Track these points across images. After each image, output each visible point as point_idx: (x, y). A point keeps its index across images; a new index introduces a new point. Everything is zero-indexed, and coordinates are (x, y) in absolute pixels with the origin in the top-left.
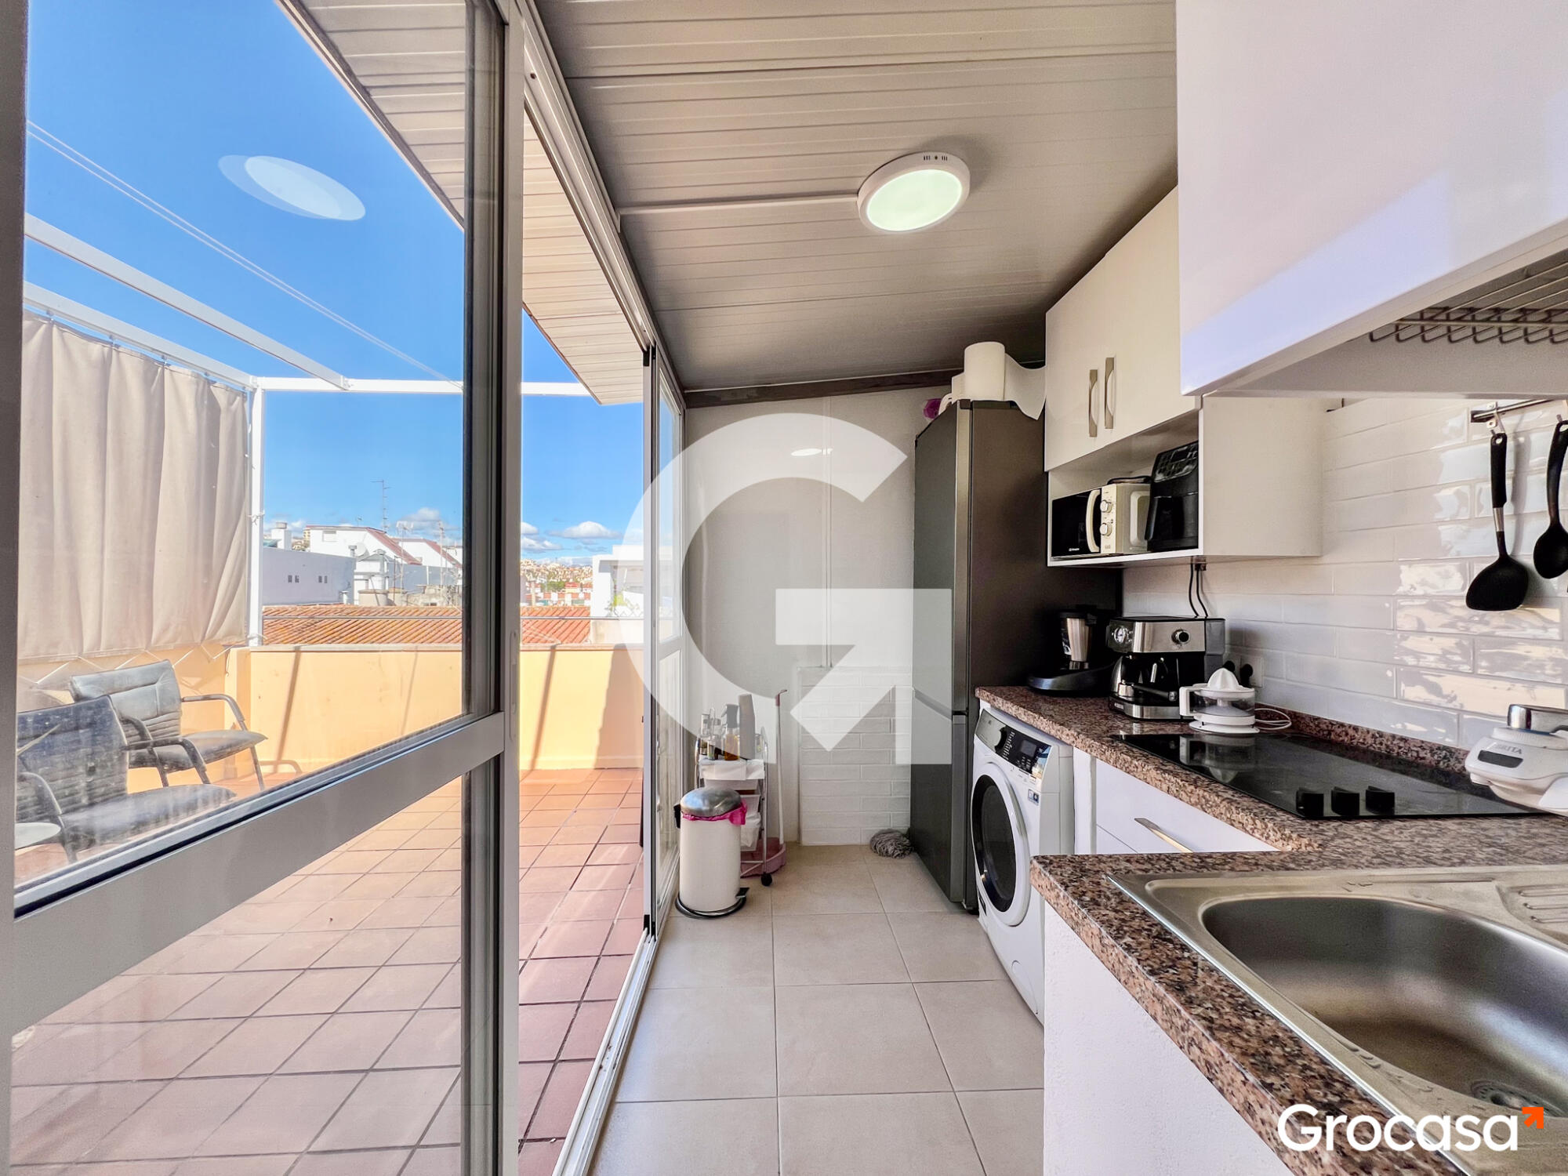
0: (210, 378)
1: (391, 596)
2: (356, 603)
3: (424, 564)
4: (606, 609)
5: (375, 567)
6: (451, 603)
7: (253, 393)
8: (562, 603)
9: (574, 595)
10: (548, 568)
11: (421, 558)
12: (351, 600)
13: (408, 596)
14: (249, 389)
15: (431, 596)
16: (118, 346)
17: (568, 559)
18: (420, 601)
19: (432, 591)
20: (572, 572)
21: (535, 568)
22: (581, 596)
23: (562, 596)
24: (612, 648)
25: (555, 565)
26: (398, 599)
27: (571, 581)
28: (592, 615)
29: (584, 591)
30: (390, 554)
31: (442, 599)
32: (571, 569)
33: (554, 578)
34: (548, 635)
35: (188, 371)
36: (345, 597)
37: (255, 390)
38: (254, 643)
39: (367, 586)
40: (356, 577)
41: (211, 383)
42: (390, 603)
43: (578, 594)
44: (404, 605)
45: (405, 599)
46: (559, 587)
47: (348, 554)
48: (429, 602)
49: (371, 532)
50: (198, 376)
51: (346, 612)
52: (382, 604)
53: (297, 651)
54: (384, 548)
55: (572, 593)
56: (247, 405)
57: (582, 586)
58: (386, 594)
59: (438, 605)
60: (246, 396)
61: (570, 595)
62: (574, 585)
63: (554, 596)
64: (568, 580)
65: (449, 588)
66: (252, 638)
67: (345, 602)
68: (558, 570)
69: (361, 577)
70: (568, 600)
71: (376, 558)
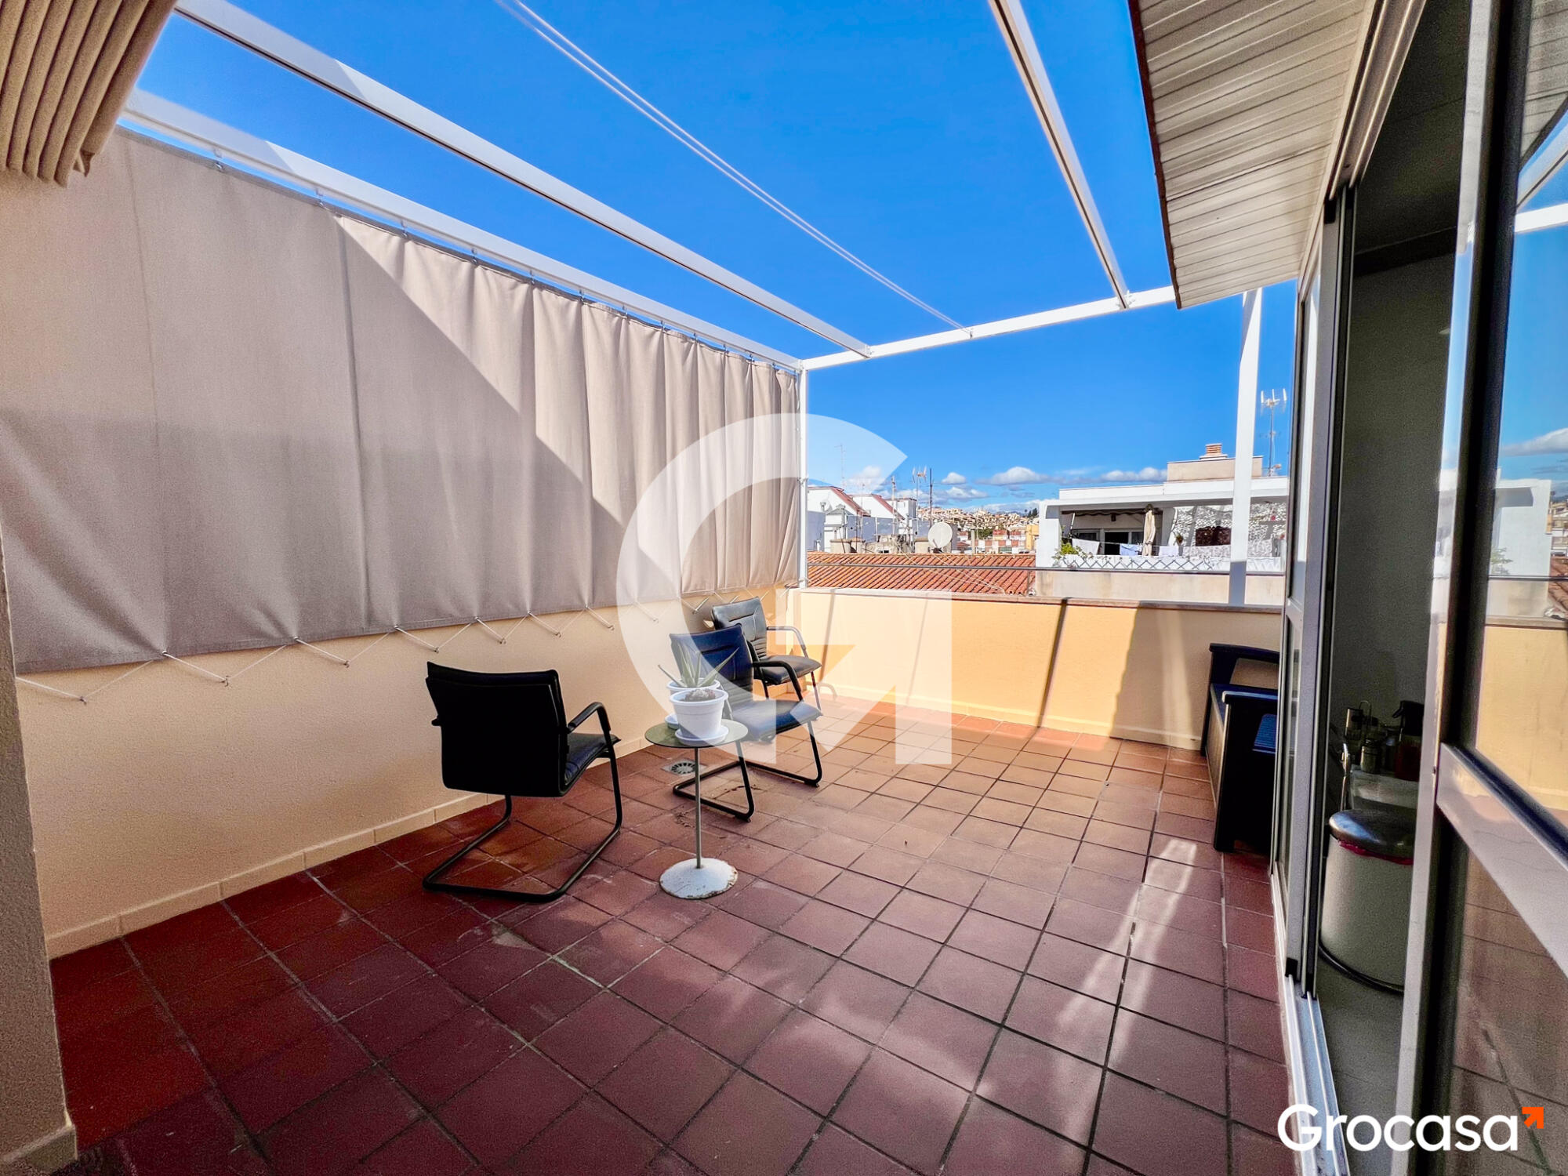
0: (776, 367)
1: (853, 545)
2: (827, 550)
3: (872, 516)
4: (1053, 557)
5: (837, 520)
6: (900, 550)
7: (800, 375)
8: (990, 550)
9: (1002, 542)
10: (974, 516)
11: (870, 511)
12: (822, 548)
13: (866, 545)
14: (797, 372)
15: (884, 544)
16: (728, 352)
17: (995, 507)
18: (876, 548)
19: (885, 540)
20: (997, 519)
21: (962, 517)
22: (1009, 543)
23: (989, 543)
24: (1135, 606)
25: (981, 513)
26: (859, 547)
27: (997, 528)
28: (1039, 564)
29: (1011, 538)
30: (849, 509)
31: (893, 547)
32: (997, 516)
33: (980, 526)
34: (991, 583)
35: (764, 364)
36: (818, 546)
37: (801, 371)
38: (802, 585)
39: (836, 536)
40: (826, 529)
41: (776, 370)
42: (853, 551)
43: (1005, 541)
44: (864, 552)
45: (864, 547)
46: (986, 534)
47: (819, 510)
48: (883, 550)
49: (834, 490)
50: (770, 367)
51: (822, 558)
52: (848, 552)
53: (833, 594)
54: (844, 503)
55: (999, 541)
56: (796, 384)
57: (1008, 533)
58: (850, 543)
59: (890, 552)
60: (795, 377)
61: (997, 542)
62: (1002, 530)
63: (982, 544)
64: (994, 527)
65: (899, 536)
66: (801, 581)
67: (818, 549)
68: (984, 518)
69: (831, 528)
70: (995, 547)
71: (838, 512)
